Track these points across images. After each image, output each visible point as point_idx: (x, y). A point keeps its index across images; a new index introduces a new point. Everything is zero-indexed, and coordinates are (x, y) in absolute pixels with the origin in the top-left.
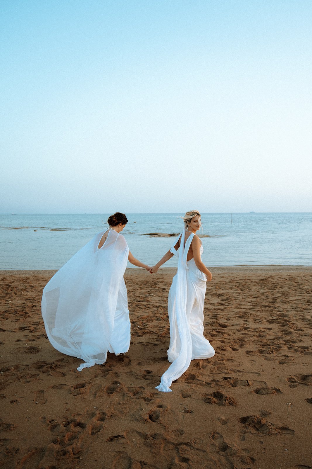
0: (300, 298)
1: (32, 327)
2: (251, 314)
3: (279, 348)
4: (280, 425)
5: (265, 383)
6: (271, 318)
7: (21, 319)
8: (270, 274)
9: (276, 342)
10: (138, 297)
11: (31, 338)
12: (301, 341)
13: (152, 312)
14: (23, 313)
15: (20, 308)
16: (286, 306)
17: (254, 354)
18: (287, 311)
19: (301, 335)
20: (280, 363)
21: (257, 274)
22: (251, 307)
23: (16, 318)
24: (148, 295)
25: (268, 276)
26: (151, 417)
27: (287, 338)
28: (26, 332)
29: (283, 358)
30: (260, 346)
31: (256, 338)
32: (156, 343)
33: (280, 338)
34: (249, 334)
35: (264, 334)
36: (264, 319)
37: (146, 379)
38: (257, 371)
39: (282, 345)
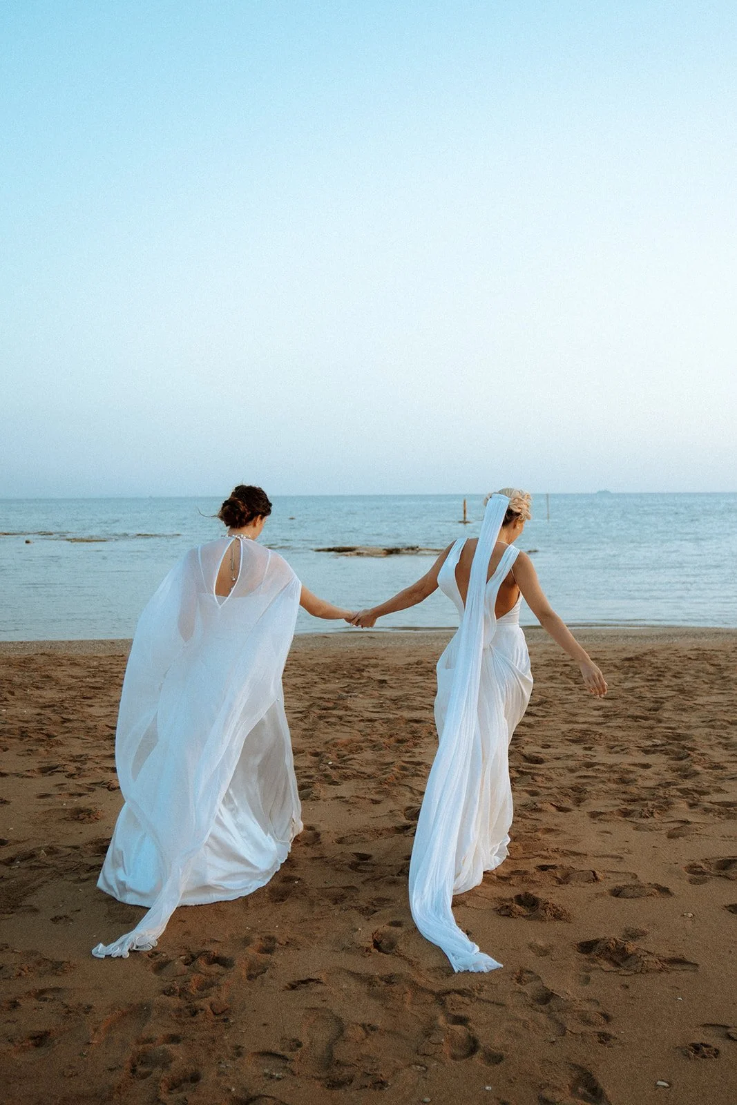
0: (721, 698)
1: (71, 768)
2: (601, 734)
3: (666, 806)
4: (668, 955)
5: (635, 877)
6: (649, 743)
7: (41, 750)
8: (649, 645)
9: (661, 792)
10: (321, 698)
11: (72, 791)
12: (719, 790)
13: (360, 731)
14: (41, 736)
15: (33, 724)
16: (685, 717)
17: (607, 817)
18: (689, 727)
19: (721, 779)
20: (670, 836)
21: (616, 648)
22: (601, 720)
23: (28, 747)
24: (345, 694)
25: (642, 651)
26: (377, 945)
27: (688, 784)
28: (59, 778)
29: (677, 825)
30: (622, 802)
31: (614, 786)
32: (377, 797)
33: (669, 784)
34: (596, 777)
35: (632, 776)
36: (632, 746)
37: (361, 871)
38: (615, 853)
39: (674, 799)
